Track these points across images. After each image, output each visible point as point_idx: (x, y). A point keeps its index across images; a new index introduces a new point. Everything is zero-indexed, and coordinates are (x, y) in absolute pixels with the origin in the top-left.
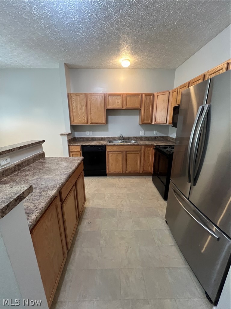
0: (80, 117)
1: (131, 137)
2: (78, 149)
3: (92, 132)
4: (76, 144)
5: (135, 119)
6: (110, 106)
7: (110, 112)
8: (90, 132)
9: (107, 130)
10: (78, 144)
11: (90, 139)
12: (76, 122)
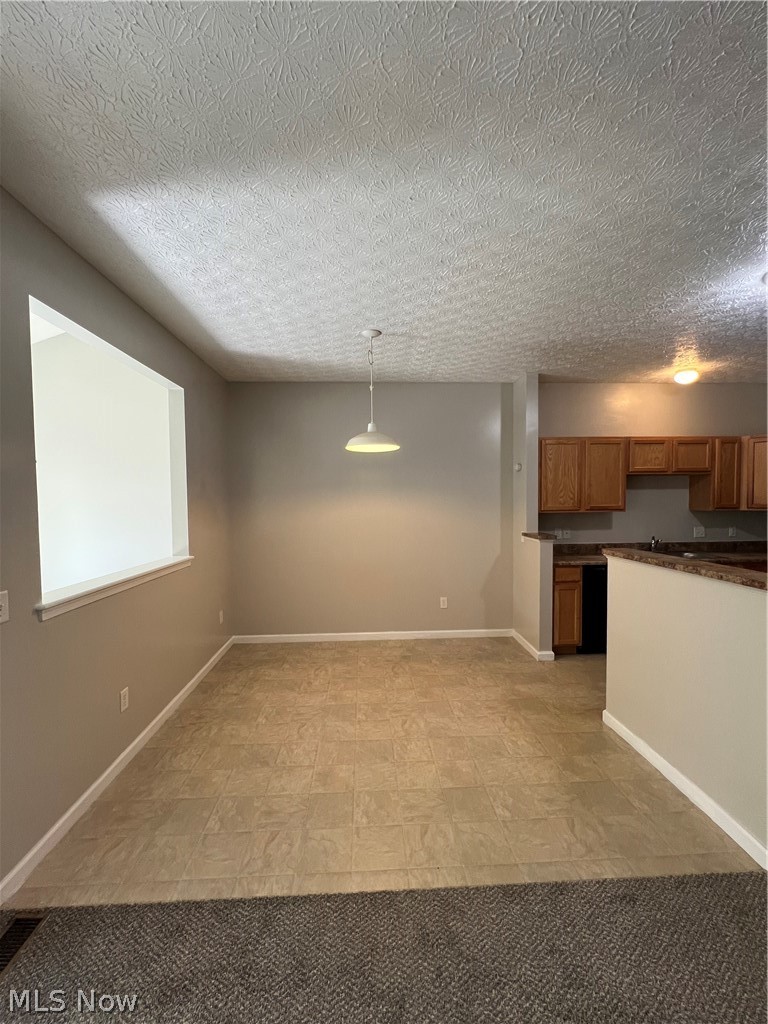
0: (562, 494)
1: (673, 544)
2: (577, 575)
3: (569, 532)
4: (572, 563)
5: (680, 497)
6: (638, 466)
7: (634, 480)
8: (565, 532)
9: (608, 526)
10: (578, 562)
11: (565, 551)
12: (551, 506)
